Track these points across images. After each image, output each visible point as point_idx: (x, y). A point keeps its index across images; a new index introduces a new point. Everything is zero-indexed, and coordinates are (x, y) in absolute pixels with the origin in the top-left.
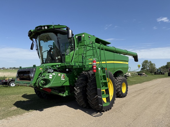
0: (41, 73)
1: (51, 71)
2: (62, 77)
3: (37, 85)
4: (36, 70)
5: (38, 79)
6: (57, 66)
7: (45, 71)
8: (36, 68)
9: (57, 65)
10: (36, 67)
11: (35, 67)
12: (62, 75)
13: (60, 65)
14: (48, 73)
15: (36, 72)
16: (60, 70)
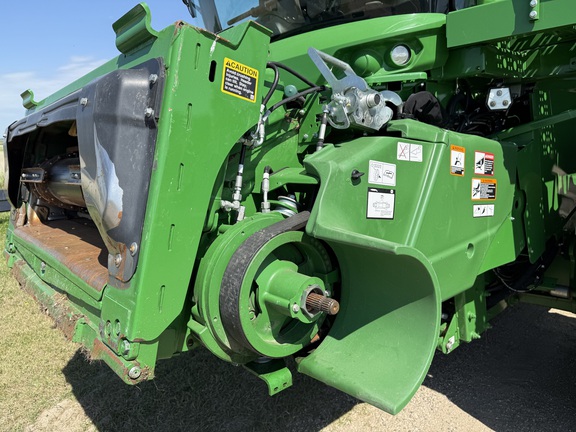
0: (240, 153)
1: (370, 108)
2: (475, 183)
3: (211, 335)
4: (155, 91)
5: (208, 237)
6: (399, 55)
7: (284, 122)
8: (154, 66)
9: (389, 43)
10: (154, 52)
11: (145, 39)
12: (479, 156)
13: (430, 43)
14: (336, 136)
15: (166, 130)
16: (429, 106)
